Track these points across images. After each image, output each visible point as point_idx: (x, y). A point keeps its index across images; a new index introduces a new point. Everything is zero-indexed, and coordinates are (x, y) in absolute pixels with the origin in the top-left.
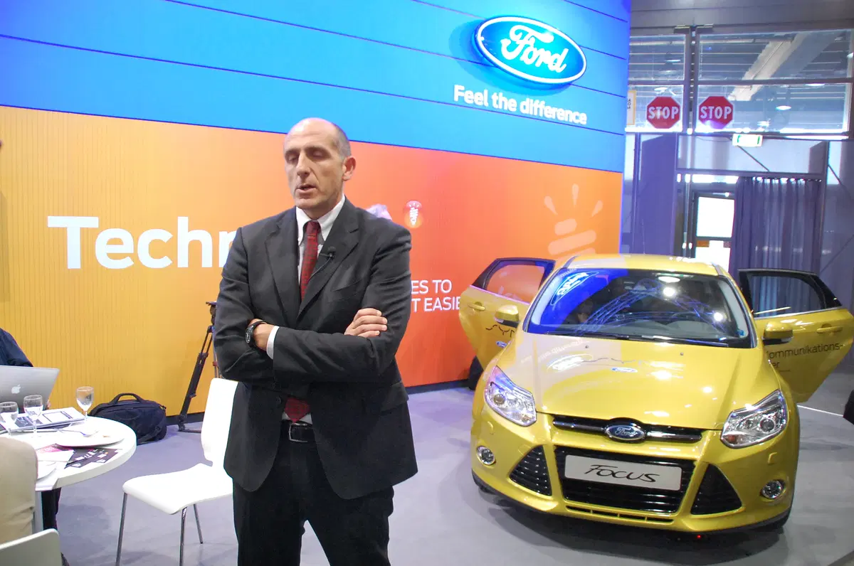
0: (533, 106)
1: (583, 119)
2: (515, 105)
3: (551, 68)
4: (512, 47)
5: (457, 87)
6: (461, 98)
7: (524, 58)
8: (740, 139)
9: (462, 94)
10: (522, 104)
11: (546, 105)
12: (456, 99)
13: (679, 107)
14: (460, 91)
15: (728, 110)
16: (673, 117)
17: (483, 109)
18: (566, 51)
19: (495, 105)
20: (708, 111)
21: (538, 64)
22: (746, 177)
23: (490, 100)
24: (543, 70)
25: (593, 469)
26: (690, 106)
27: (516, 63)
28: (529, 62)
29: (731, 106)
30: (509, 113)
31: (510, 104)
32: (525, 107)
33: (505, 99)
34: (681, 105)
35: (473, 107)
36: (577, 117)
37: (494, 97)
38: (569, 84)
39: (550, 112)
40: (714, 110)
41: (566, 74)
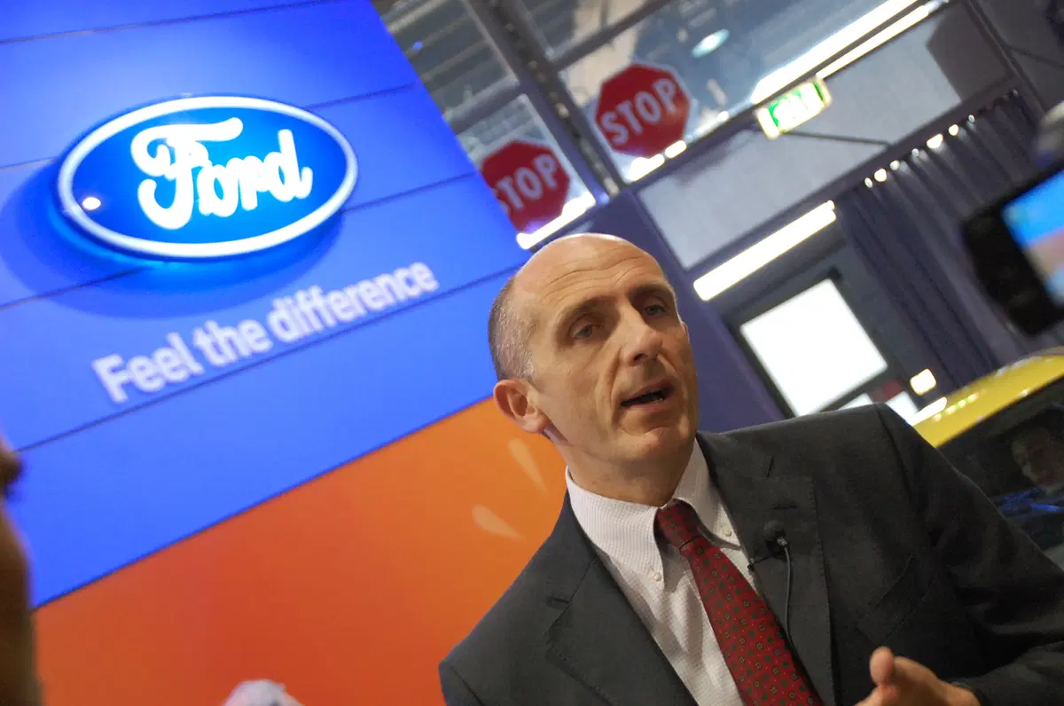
0: (299, 310)
1: (421, 279)
2: (260, 332)
3: (284, 194)
4: (165, 193)
5: (103, 366)
6: (129, 386)
7: (210, 207)
8: (776, 114)
9: (122, 377)
10: (274, 319)
11: (325, 292)
12: (119, 396)
13: (546, 152)
14: (114, 370)
15: (666, 89)
16: (552, 183)
17: (194, 385)
18: (286, 137)
19: (218, 360)
20: (621, 120)
21: (250, 204)
22: (847, 192)
23: (198, 354)
26: (571, 129)
27: (201, 228)
28: (225, 209)
29: (667, 76)
30: (257, 362)
31: (248, 338)
32: (284, 325)
33: (229, 332)
34: (550, 141)
35: (174, 391)
36: (410, 282)
37: (202, 340)
38: (342, 212)
39: (346, 304)
40: (634, 110)
41: (322, 191)
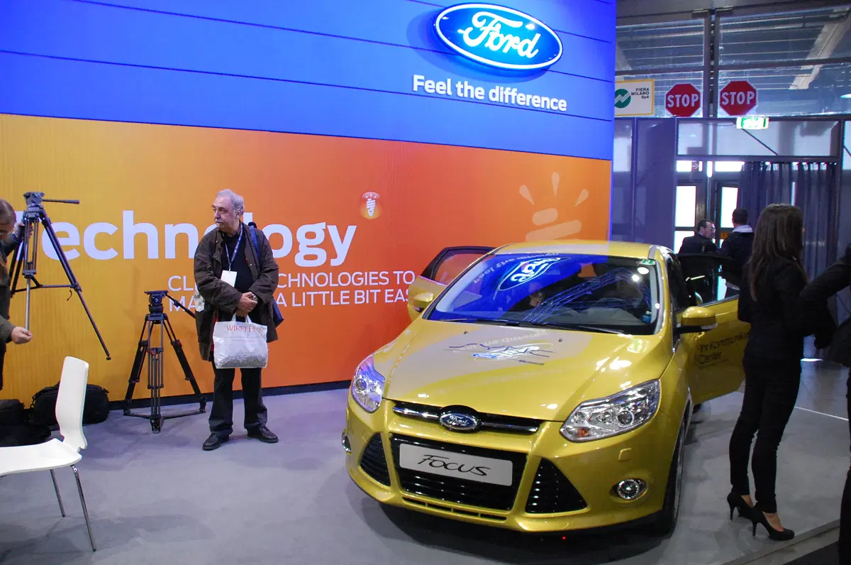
0: (503, 93)
1: (562, 105)
2: (483, 92)
4: (475, 33)
5: (416, 77)
6: (421, 88)
7: (490, 45)
8: (744, 122)
9: (422, 84)
10: (492, 91)
11: (518, 93)
12: (415, 89)
13: (699, 94)
14: (419, 80)
15: (751, 95)
16: (693, 105)
17: (446, 98)
18: (538, 36)
19: (460, 94)
20: (729, 97)
21: (506, 50)
22: (754, 163)
23: (454, 89)
24: (513, 56)
25: (425, 460)
27: (481, 50)
29: (754, 91)
30: (476, 101)
31: (478, 93)
32: (494, 94)
33: (471, 88)
34: (701, 91)
35: (436, 96)
36: (555, 104)
37: (459, 86)
38: (545, 70)
39: (523, 99)
40: (736, 96)
